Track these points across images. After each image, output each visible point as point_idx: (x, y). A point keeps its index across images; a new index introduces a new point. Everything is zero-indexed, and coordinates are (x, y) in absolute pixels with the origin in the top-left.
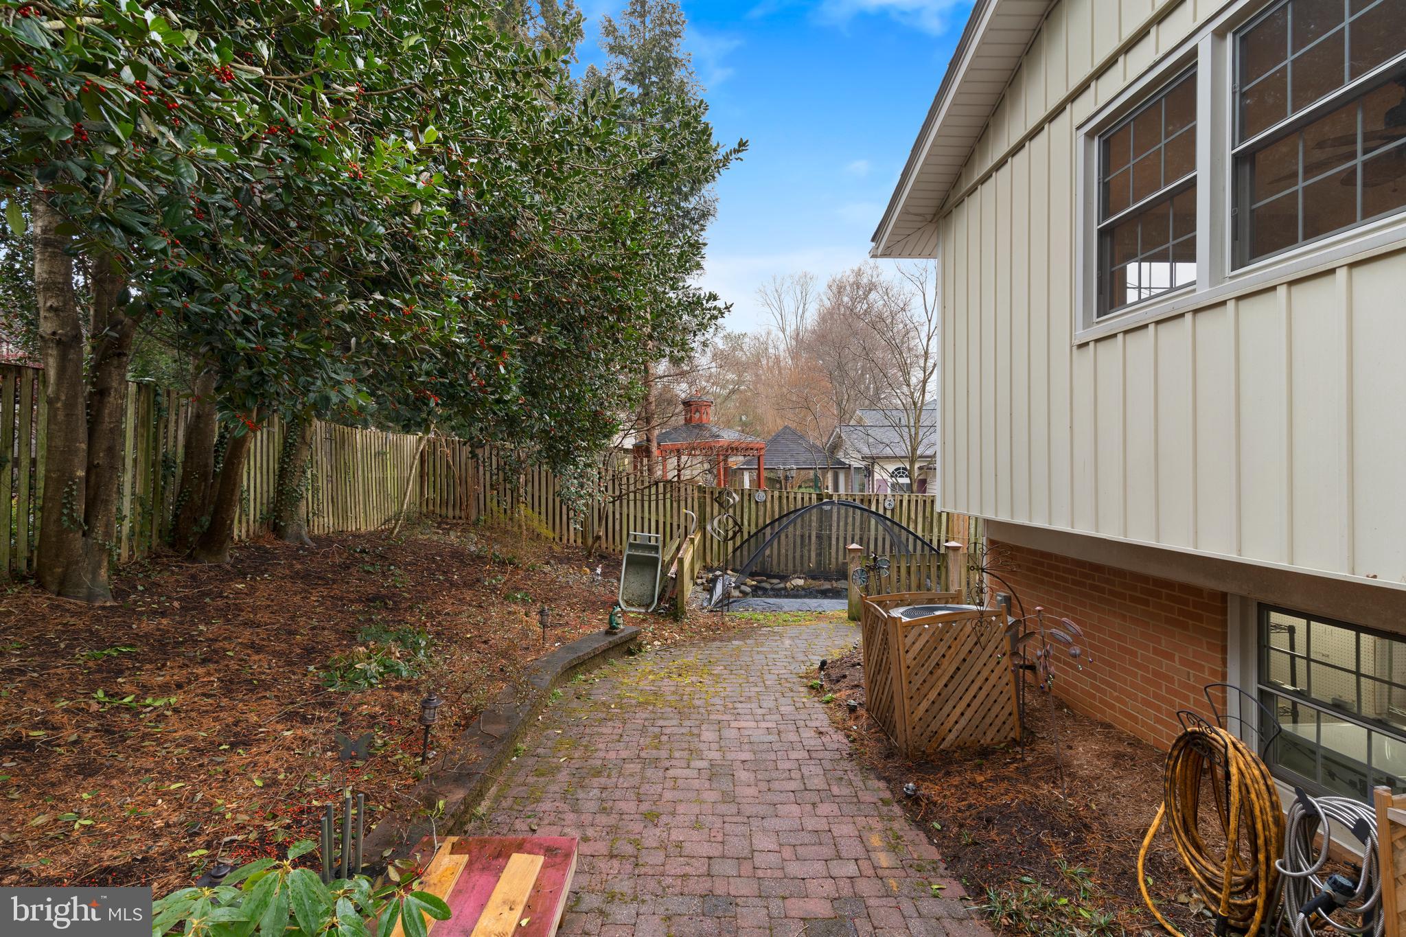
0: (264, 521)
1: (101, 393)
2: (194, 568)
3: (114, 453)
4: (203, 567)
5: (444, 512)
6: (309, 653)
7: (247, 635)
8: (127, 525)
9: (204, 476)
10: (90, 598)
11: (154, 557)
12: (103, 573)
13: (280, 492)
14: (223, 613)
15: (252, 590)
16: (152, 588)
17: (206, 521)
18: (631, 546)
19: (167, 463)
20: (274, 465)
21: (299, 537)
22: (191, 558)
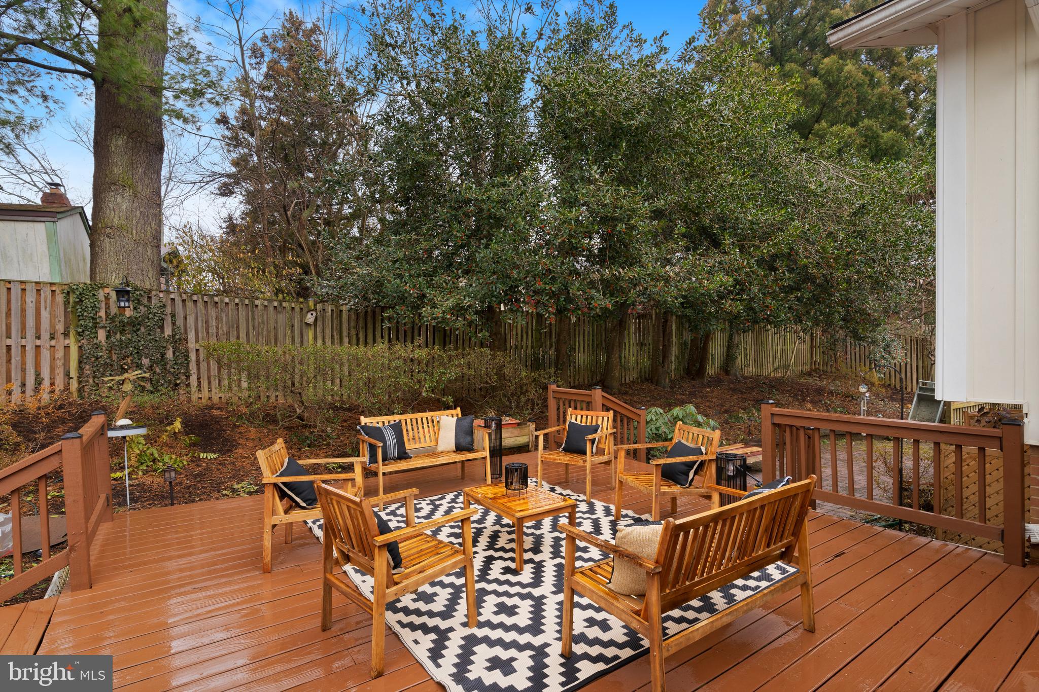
0: (721, 368)
1: (666, 321)
2: (694, 383)
3: (669, 341)
4: (697, 382)
5: (825, 368)
6: (726, 412)
7: (708, 404)
8: (673, 367)
9: (697, 348)
10: (664, 388)
11: (682, 378)
12: (667, 380)
13: (727, 356)
14: (701, 397)
15: (712, 392)
16: (681, 387)
17: (698, 365)
18: (921, 389)
19: (685, 344)
20: (726, 343)
21: (736, 375)
22: (693, 379)
